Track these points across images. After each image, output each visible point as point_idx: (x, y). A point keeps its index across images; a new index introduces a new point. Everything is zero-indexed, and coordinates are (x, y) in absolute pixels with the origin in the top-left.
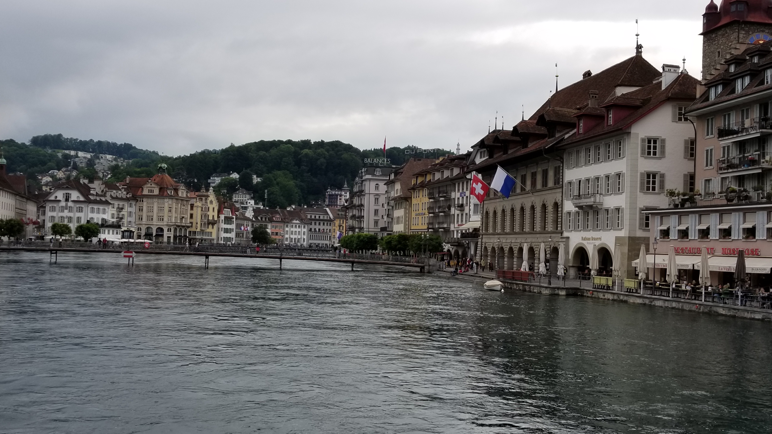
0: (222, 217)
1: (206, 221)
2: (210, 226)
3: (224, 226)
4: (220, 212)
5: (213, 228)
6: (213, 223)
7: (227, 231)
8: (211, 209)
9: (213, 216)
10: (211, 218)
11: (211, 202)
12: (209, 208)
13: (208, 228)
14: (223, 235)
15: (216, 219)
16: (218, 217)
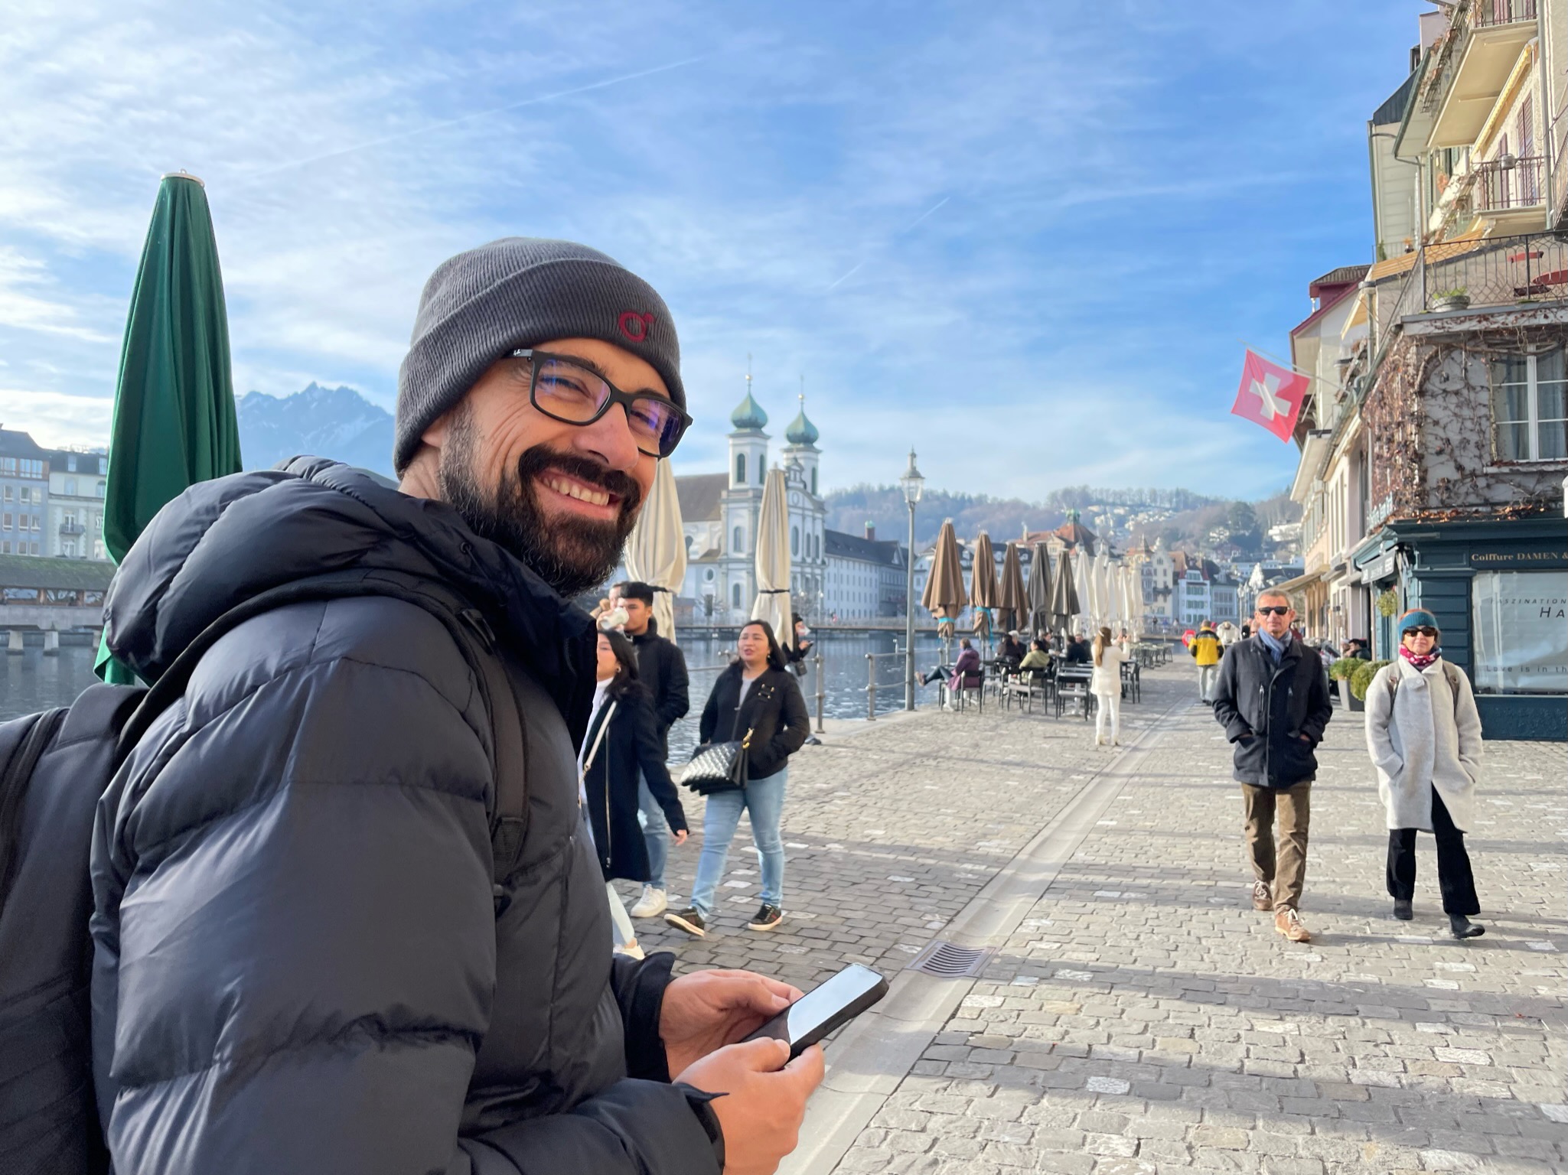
0: (1183, 583)
1: (1151, 590)
2: (1160, 598)
3: (1185, 597)
4: (1177, 576)
5: (1165, 600)
6: (1166, 591)
7: (1190, 604)
8: (1160, 572)
9: (1165, 583)
10: (1160, 586)
11: (1160, 562)
12: (1155, 571)
13: (1156, 600)
14: (1185, 611)
15: (1170, 585)
16: (1175, 582)
